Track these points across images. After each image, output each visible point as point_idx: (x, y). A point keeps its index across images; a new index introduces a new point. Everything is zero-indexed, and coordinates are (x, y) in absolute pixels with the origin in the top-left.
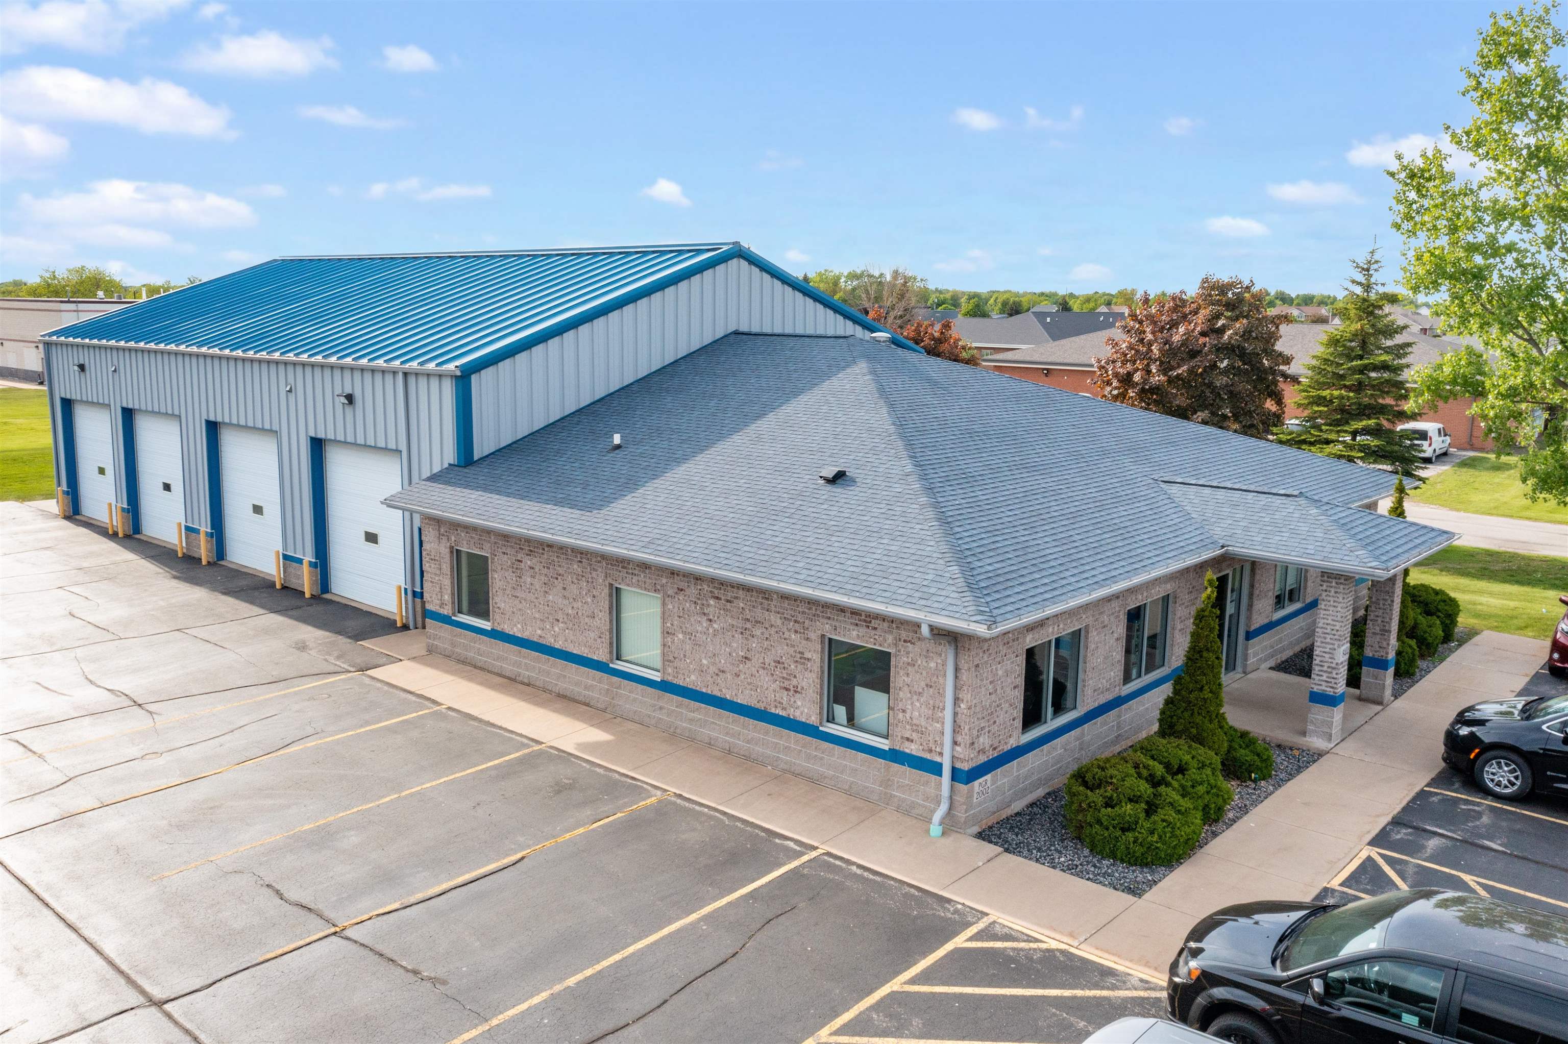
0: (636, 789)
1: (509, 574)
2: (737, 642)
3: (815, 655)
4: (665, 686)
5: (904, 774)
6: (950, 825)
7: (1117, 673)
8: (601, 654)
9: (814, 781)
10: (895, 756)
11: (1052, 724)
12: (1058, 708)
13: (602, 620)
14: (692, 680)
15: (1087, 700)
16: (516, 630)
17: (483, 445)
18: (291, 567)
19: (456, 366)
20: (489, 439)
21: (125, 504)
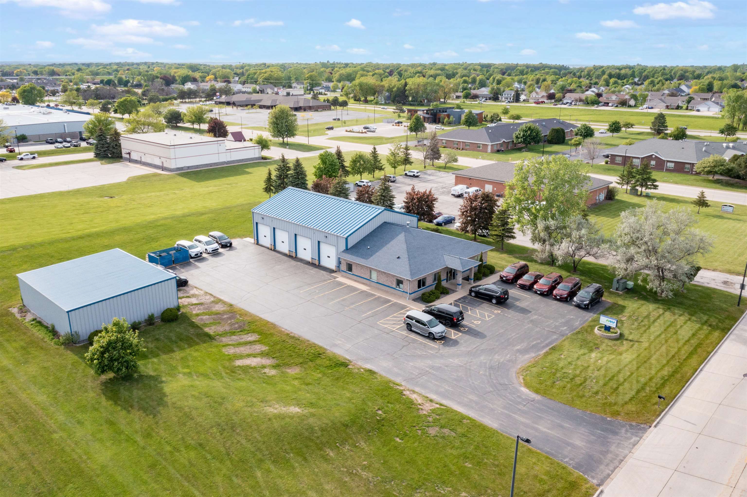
0: (375, 295)
1: (356, 267)
2: (386, 279)
3: (395, 280)
4: (377, 283)
5: (405, 293)
6: (409, 299)
7: (431, 282)
8: (369, 278)
9: (395, 294)
10: (403, 292)
11: (422, 288)
12: (423, 286)
13: (369, 274)
14: (380, 282)
15: (427, 284)
16: (356, 274)
17: (349, 247)
18: (314, 260)
19: (346, 236)
20: (349, 246)
21: (273, 244)
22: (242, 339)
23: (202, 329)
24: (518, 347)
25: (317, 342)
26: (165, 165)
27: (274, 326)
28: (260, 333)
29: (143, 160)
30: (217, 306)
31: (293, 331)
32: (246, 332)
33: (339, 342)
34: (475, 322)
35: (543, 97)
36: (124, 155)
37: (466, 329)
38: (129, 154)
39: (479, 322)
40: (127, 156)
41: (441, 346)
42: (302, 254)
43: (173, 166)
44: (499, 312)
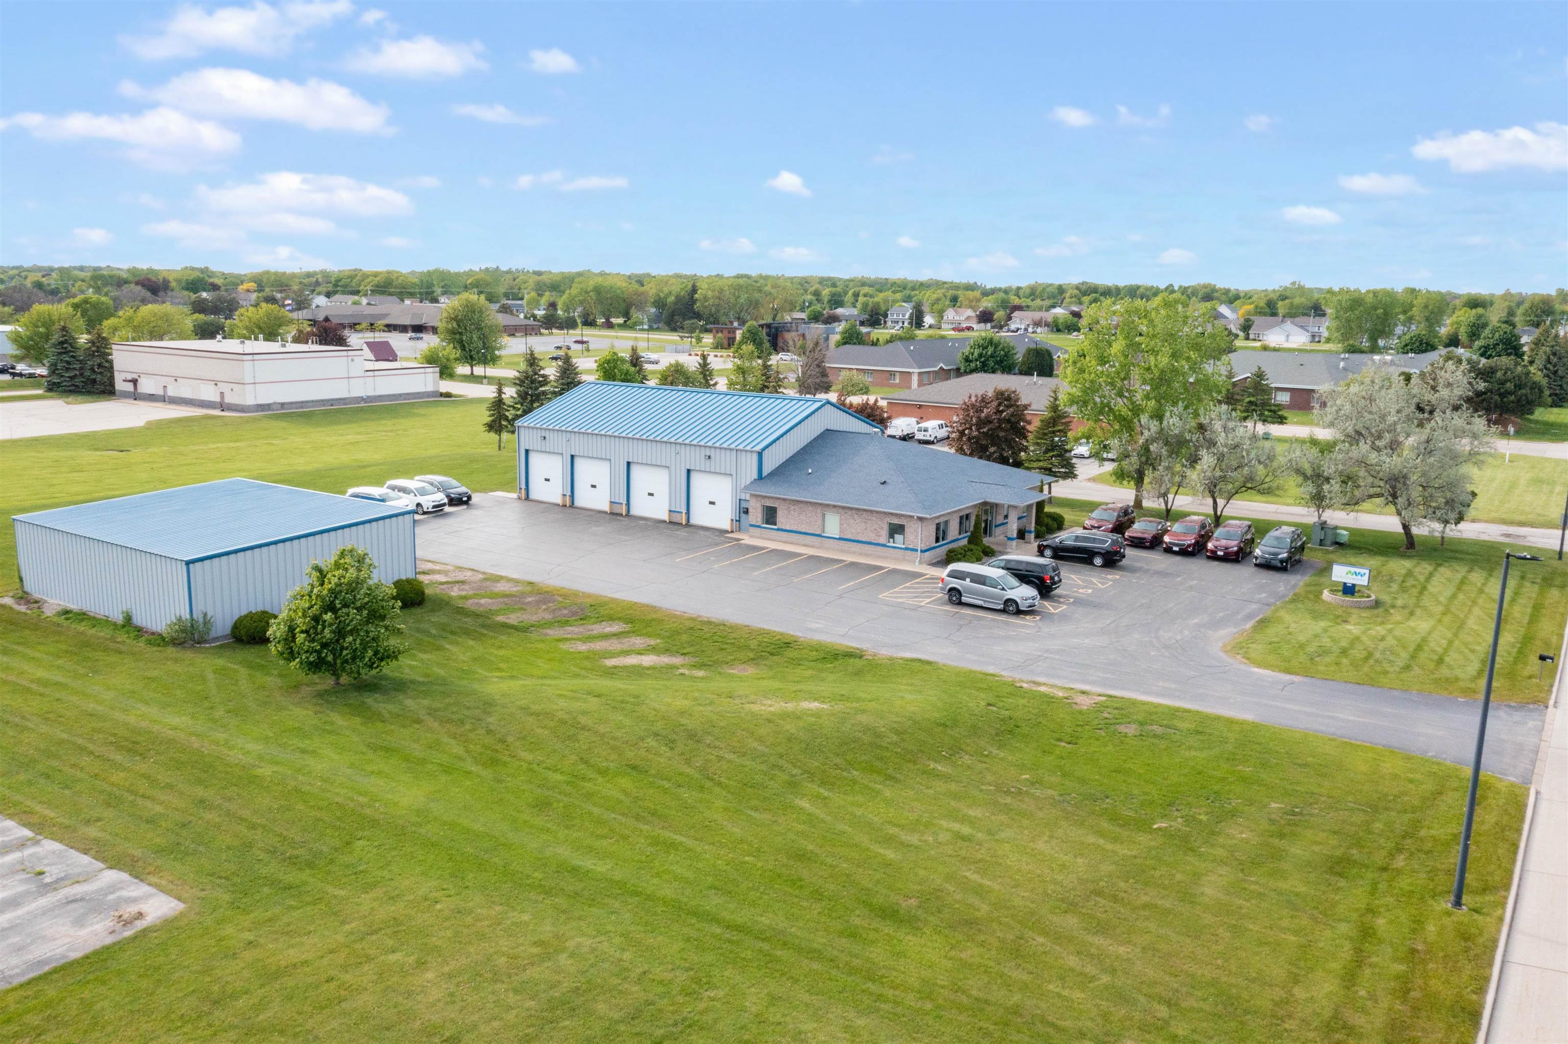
0: (842, 560)
1: (786, 512)
2: (863, 525)
3: (884, 526)
4: (840, 539)
5: (909, 552)
6: (920, 562)
7: (957, 532)
9: (885, 555)
10: (906, 549)
11: (941, 543)
12: (943, 539)
13: (819, 522)
14: (848, 537)
15: (950, 537)
16: (788, 528)
17: (765, 473)
18: (674, 515)
19: (758, 448)
20: (766, 471)
21: (569, 493)
22: (592, 630)
23: (489, 618)
24: (1196, 621)
25: (767, 627)
26: (228, 399)
27: (654, 609)
28: (630, 621)
29: (171, 392)
30: (499, 585)
31: (702, 614)
32: (593, 620)
33: (819, 626)
34: (1081, 591)
35: (968, 318)
36: (120, 385)
37: (1072, 600)
38: (135, 382)
39: (1090, 591)
40: (130, 387)
41: (1040, 624)
42: (642, 507)
43: (250, 401)
44: (1118, 577)
